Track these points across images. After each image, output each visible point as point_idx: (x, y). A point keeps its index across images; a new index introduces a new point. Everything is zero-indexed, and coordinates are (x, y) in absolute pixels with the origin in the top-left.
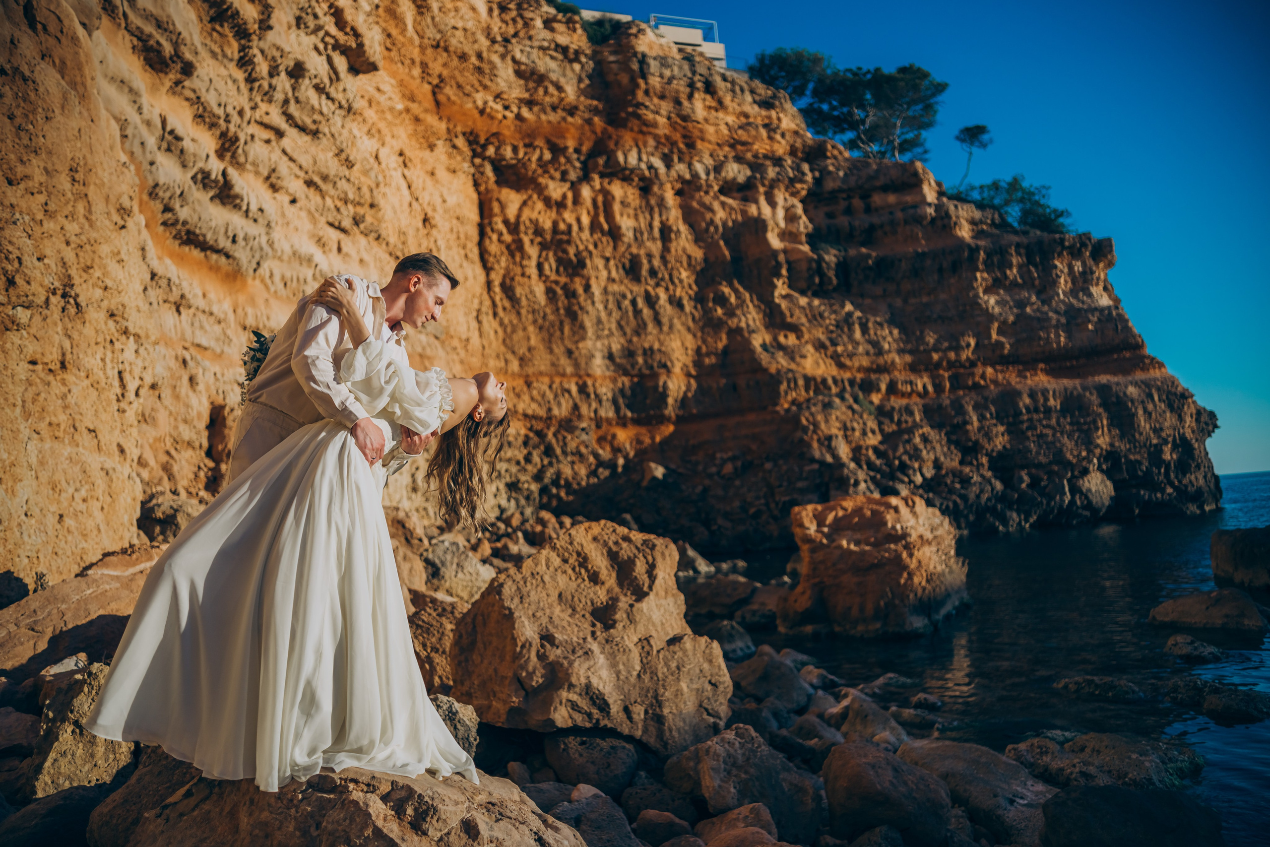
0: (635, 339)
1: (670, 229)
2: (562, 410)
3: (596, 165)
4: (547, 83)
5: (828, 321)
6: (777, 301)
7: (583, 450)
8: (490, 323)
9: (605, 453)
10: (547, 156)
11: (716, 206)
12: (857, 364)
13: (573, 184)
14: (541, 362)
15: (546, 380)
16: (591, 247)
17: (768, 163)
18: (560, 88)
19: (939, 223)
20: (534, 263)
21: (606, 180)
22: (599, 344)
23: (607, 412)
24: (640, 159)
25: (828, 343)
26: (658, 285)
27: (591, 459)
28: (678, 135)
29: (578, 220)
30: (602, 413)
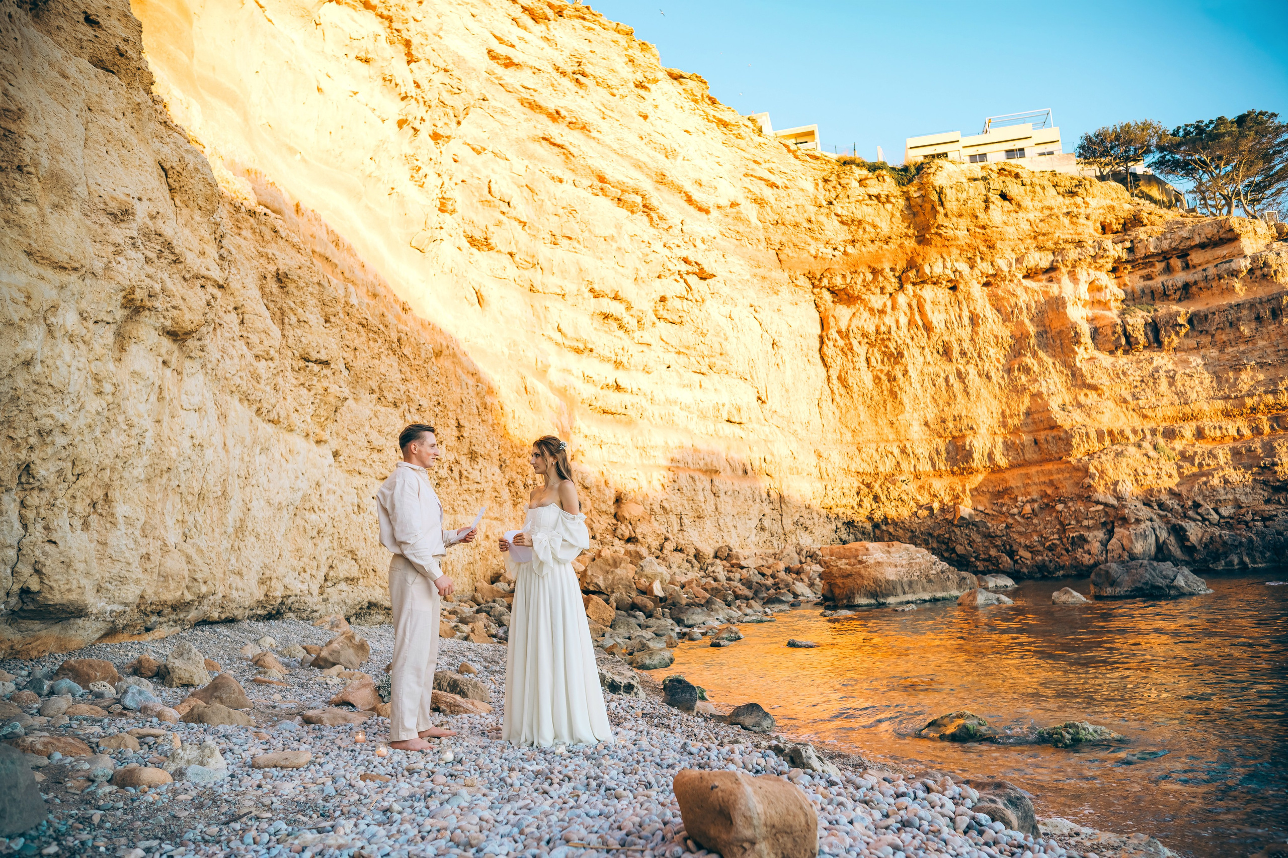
0: (946, 409)
1: (978, 316)
2: (887, 467)
3: (908, 278)
4: (864, 225)
5: (1131, 378)
6: (1078, 364)
7: (904, 497)
8: (828, 407)
9: (924, 500)
10: (870, 277)
11: (1019, 291)
12: (1160, 415)
13: (891, 294)
14: (869, 432)
15: (874, 446)
16: (909, 341)
17: (1068, 246)
18: (874, 226)
19: (1258, 273)
20: (863, 358)
21: (918, 287)
22: (916, 415)
23: (925, 466)
24: (945, 267)
25: (1129, 398)
26: (968, 362)
27: (912, 503)
28: (979, 241)
29: (897, 321)
30: (920, 468)
